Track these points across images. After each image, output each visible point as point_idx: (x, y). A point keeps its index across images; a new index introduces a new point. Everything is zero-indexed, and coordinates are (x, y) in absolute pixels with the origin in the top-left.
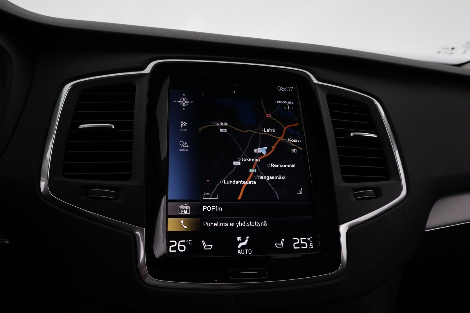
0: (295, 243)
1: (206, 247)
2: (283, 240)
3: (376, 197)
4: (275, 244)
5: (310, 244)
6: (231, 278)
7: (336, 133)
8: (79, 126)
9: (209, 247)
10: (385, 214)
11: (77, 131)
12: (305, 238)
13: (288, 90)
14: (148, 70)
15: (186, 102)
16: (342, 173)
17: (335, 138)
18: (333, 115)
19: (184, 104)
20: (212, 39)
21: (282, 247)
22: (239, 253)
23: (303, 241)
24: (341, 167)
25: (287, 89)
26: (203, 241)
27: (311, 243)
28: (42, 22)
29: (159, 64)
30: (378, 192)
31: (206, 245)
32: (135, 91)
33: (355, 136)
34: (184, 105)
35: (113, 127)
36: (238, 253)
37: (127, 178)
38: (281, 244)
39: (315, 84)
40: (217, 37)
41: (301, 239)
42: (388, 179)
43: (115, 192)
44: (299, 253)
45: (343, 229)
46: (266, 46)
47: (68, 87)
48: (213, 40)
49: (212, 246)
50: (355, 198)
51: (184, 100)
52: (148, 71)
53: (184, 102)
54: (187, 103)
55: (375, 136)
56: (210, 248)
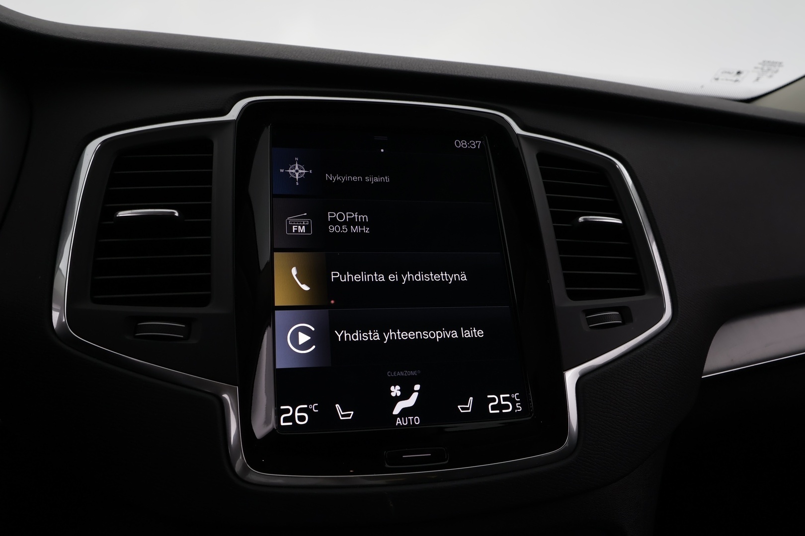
0: (491, 404)
1: (343, 416)
2: (471, 398)
3: (623, 323)
4: (459, 407)
5: (517, 404)
6: (387, 466)
7: (555, 217)
8: (117, 214)
9: (349, 415)
10: (638, 351)
11: (113, 222)
12: (508, 395)
13: (473, 146)
14: (233, 114)
15: (300, 171)
16: (567, 285)
17: (554, 226)
18: (548, 188)
19: (297, 174)
20: (342, 59)
21: (470, 411)
22: (399, 424)
23: (505, 399)
24: (565, 275)
25: (470, 144)
26: (337, 406)
27: (518, 402)
28: (44, 32)
29: (251, 104)
30: (626, 314)
31: (343, 412)
32: (212, 152)
33: (586, 221)
34: (297, 177)
35: (177, 214)
36: (397, 423)
37: (204, 301)
38: (468, 406)
39: (518, 135)
40: (349, 57)
41: (502, 396)
42: (642, 293)
43: (184, 326)
44: (498, 420)
45: (571, 377)
46: (433, 72)
47: (93, 146)
48: (343, 61)
49: (352, 413)
50: (589, 325)
51: (297, 168)
52: (233, 116)
53: (297, 172)
54: (302, 173)
55: (619, 221)
56: (350, 417)
